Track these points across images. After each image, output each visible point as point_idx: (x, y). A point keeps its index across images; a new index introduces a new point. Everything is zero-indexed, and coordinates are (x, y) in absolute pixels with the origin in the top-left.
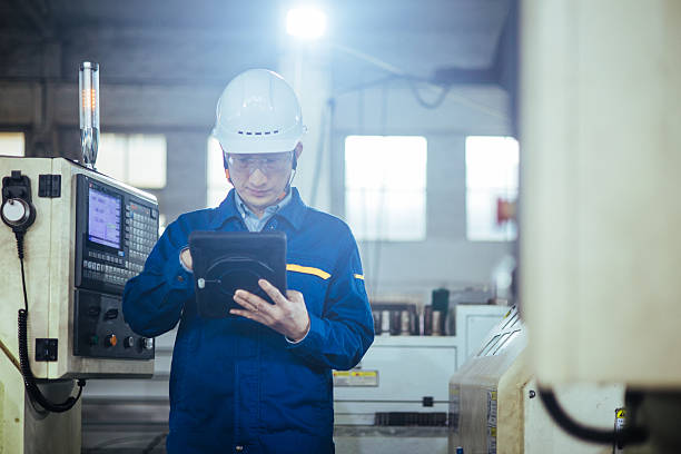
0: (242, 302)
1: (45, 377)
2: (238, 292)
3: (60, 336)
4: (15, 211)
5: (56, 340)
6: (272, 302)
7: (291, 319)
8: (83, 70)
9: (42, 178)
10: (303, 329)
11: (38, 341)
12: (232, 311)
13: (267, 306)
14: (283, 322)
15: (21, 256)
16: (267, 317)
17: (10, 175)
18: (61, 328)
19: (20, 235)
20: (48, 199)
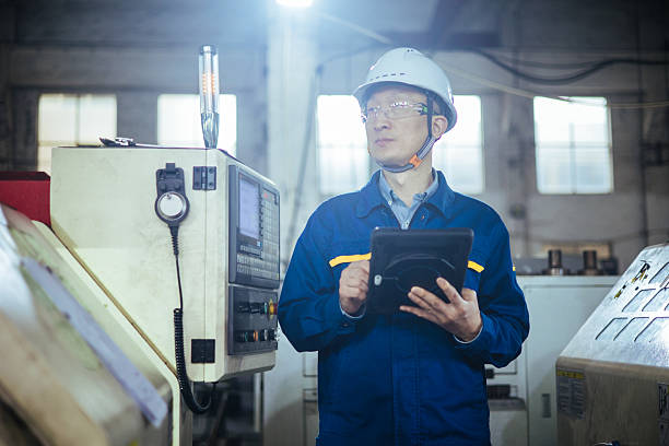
0: (418, 300)
1: (202, 380)
2: (414, 289)
3: (217, 335)
4: (172, 205)
5: (214, 341)
6: (447, 301)
7: (465, 319)
8: (202, 54)
9: (197, 170)
10: (475, 329)
11: (194, 342)
12: (402, 308)
13: (442, 305)
14: (457, 322)
15: (176, 253)
16: (441, 317)
17: (164, 167)
18: (218, 328)
19: (175, 231)
20: (203, 191)
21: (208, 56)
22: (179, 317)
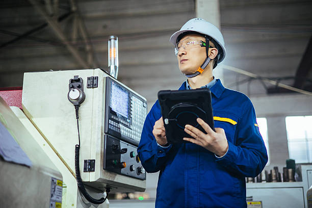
0: (189, 132)
1: (88, 181)
2: (186, 126)
3: (96, 158)
4: (75, 94)
5: (94, 160)
6: (206, 133)
7: (216, 142)
8: (110, 40)
9: (89, 79)
10: (224, 149)
11: (85, 161)
12: (184, 139)
13: (202, 134)
14: (212, 144)
15: (78, 118)
17: (73, 78)
18: (97, 154)
19: (77, 107)
20: (92, 89)
21: (112, 40)
22: (78, 149)
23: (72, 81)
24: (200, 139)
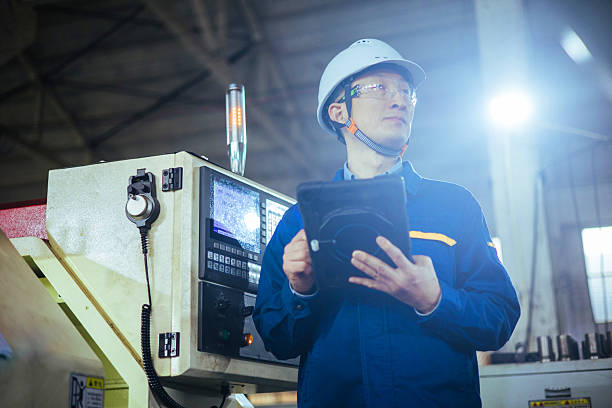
0: (361, 266)
1: (167, 375)
2: (355, 253)
3: (182, 329)
4: (138, 205)
5: (178, 333)
6: (394, 266)
8: (229, 92)
9: (165, 173)
10: (433, 300)
11: (162, 337)
12: (351, 280)
14: (408, 289)
15: (145, 252)
17: (135, 174)
18: (182, 321)
19: (145, 231)
20: (171, 193)
21: (233, 93)
22: (147, 313)
23: (134, 180)
24: (383, 280)
